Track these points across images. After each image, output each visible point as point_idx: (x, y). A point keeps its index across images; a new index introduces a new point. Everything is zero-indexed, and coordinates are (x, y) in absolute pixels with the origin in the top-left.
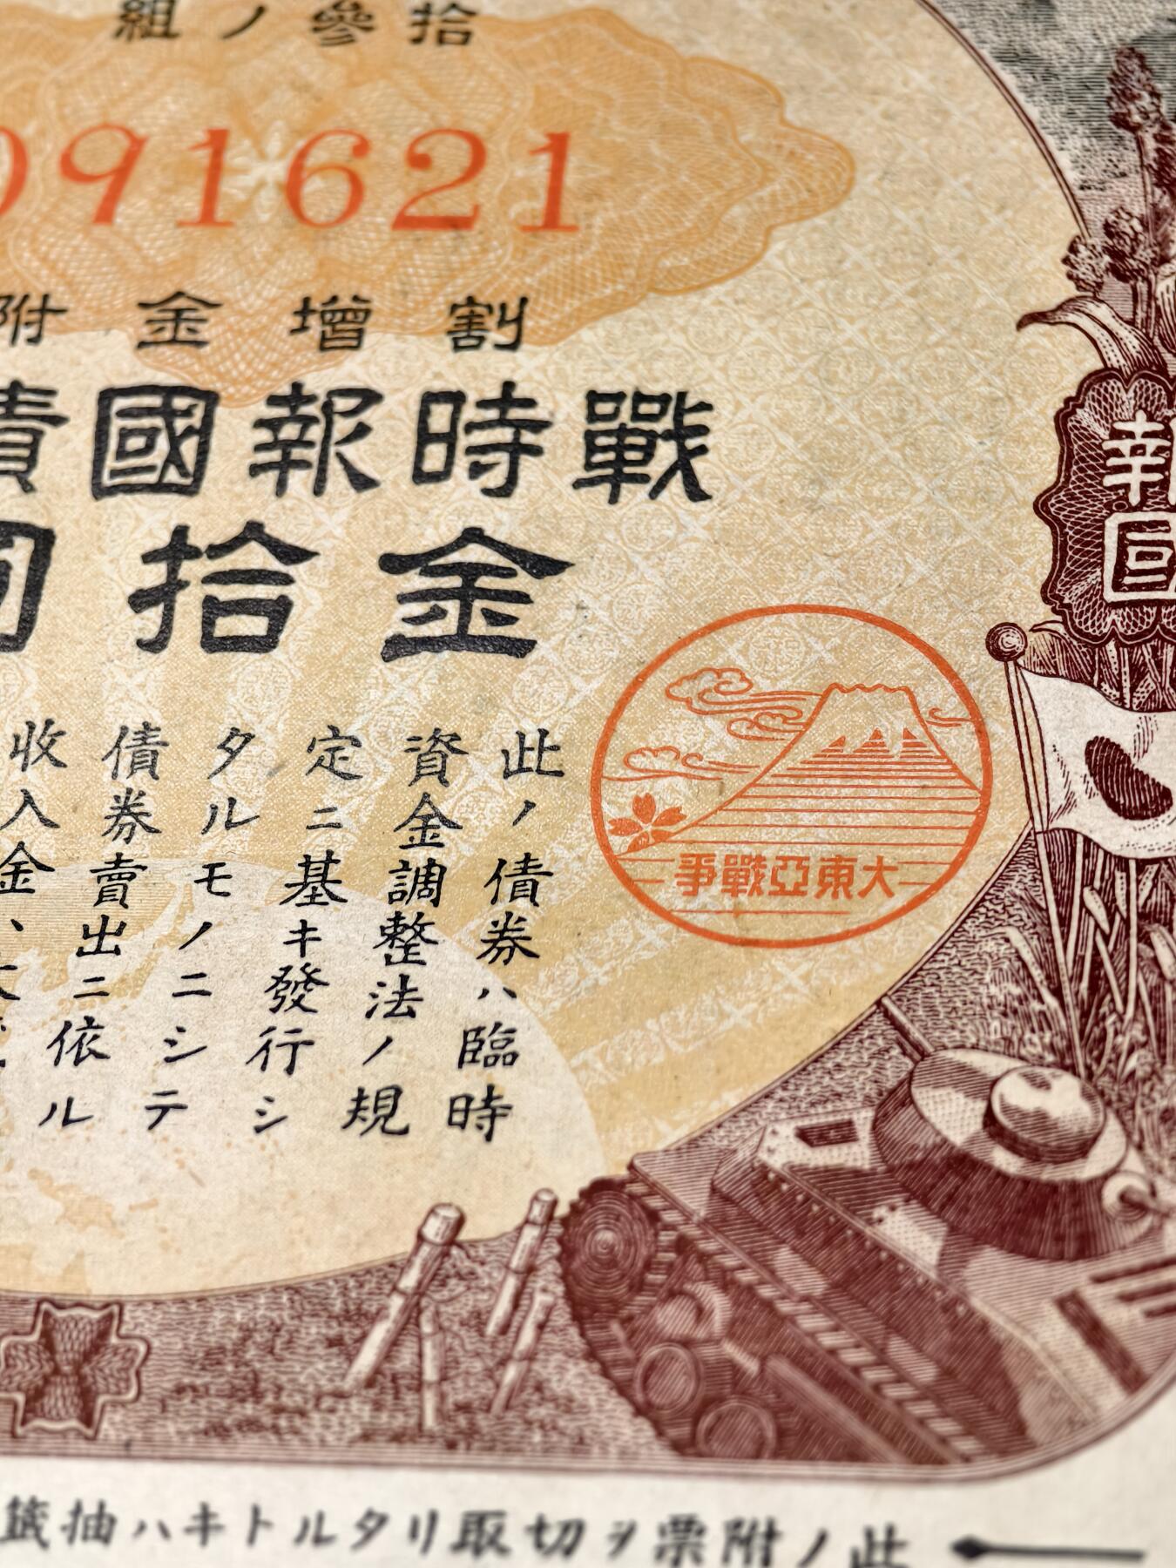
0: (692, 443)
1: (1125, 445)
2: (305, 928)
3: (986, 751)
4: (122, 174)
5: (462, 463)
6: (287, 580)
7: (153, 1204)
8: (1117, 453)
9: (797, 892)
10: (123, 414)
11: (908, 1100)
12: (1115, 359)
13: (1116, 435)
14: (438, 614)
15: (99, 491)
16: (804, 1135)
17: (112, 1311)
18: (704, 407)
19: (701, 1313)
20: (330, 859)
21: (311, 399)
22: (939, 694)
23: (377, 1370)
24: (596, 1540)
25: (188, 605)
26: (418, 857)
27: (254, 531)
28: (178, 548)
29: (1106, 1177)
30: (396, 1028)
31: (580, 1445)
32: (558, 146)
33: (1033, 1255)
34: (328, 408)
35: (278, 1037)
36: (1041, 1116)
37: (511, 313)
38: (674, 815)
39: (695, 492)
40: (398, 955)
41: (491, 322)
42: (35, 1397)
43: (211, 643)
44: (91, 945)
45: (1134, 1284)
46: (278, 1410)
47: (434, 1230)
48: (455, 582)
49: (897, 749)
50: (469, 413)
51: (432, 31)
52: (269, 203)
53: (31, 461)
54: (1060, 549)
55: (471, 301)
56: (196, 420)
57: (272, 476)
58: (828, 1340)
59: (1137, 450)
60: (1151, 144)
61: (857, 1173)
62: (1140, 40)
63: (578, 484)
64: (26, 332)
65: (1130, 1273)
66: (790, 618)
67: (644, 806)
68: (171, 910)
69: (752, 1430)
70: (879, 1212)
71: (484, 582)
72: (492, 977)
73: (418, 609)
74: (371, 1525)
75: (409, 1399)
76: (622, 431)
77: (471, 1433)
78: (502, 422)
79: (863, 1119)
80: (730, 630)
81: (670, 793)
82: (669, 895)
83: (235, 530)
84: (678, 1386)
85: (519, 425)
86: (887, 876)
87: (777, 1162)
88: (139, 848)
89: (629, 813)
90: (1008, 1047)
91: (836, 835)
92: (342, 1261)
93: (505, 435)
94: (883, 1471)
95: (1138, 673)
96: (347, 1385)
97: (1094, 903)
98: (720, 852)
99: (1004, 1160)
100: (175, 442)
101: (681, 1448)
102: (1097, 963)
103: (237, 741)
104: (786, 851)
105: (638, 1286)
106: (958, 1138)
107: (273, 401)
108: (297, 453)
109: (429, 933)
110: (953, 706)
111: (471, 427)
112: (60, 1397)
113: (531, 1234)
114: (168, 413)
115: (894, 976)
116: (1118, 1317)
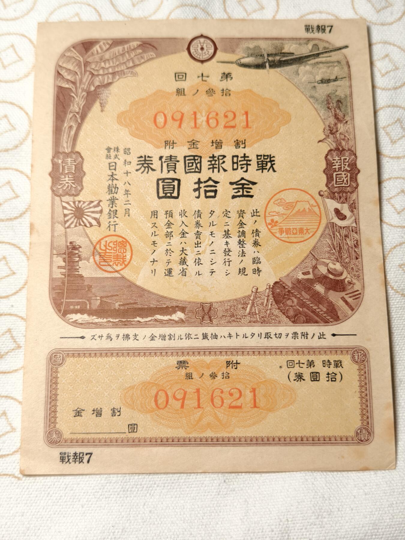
0: (273, 163)
1: (335, 162)
2: (227, 242)
3: (320, 211)
4: (181, 119)
5: (239, 167)
6: (216, 187)
7: (214, 287)
8: (334, 163)
9: (296, 234)
10: (188, 160)
11: (316, 268)
12: (332, 148)
13: (334, 160)
14: (239, 191)
15: (186, 173)
16: (303, 273)
17: (211, 304)
18: (274, 157)
19: (293, 302)
20: (228, 231)
21: (216, 157)
22: (312, 202)
23: (250, 312)
24: (284, 336)
25: (202, 191)
26: (241, 230)
27: (210, 179)
28: (199, 182)
29: (345, 279)
30: (243, 258)
31: (279, 322)
32: (246, 113)
33: (337, 291)
34: (218, 158)
35: (227, 260)
36: (335, 269)
37: (243, 142)
38: (277, 222)
39: (274, 171)
40: (241, 246)
41: (241, 144)
42: (203, 318)
43: (207, 197)
44: (196, 246)
45: (351, 295)
46: (237, 319)
47: (254, 290)
48: (241, 186)
49: (307, 210)
50: (240, 159)
51: (224, 94)
52: (204, 123)
53: (175, 168)
54: (328, 178)
55: (237, 140)
56: (199, 161)
57: (212, 170)
58: (311, 305)
59: (337, 162)
60: (333, 112)
61: (311, 279)
62: (329, 94)
63: (257, 170)
64: (171, 147)
65: (350, 293)
66: (290, 191)
67: (272, 220)
68: (207, 240)
69: (302, 319)
70: (315, 285)
71: (245, 186)
72: (255, 249)
73: (236, 191)
74: (253, 335)
75: (255, 316)
76: (262, 161)
77: (264, 321)
78: (244, 160)
79: (311, 270)
80: (281, 193)
81: (276, 218)
82: (278, 235)
83: (207, 179)
84: (291, 313)
85: (247, 161)
86: (309, 231)
87: (300, 278)
88: (200, 230)
89: (270, 222)
90: (329, 258)
91: (300, 224)
92: (242, 295)
93: (245, 162)
94: (321, 324)
95: (340, 198)
96: (246, 314)
97: (338, 234)
98: (284, 227)
99: (331, 276)
100: (196, 164)
101: (294, 322)
102: (340, 245)
103: (212, 213)
104: (293, 227)
105: (284, 298)
106: (324, 273)
107: (210, 157)
108: (215, 166)
109: (245, 242)
110: (315, 204)
111: (240, 161)
112: (206, 317)
113: (268, 290)
114: (195, 160)
115: (311, 248)
116: (350, 300)
